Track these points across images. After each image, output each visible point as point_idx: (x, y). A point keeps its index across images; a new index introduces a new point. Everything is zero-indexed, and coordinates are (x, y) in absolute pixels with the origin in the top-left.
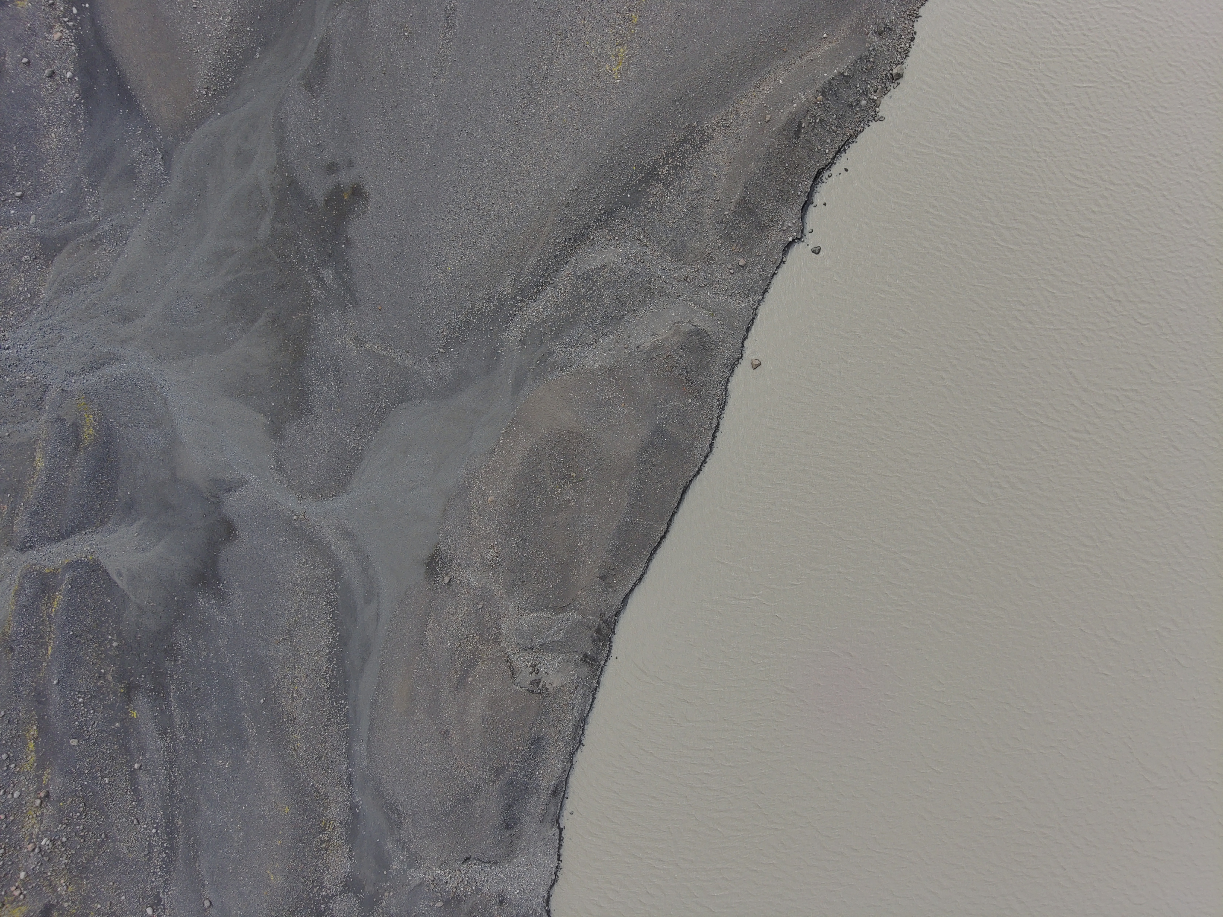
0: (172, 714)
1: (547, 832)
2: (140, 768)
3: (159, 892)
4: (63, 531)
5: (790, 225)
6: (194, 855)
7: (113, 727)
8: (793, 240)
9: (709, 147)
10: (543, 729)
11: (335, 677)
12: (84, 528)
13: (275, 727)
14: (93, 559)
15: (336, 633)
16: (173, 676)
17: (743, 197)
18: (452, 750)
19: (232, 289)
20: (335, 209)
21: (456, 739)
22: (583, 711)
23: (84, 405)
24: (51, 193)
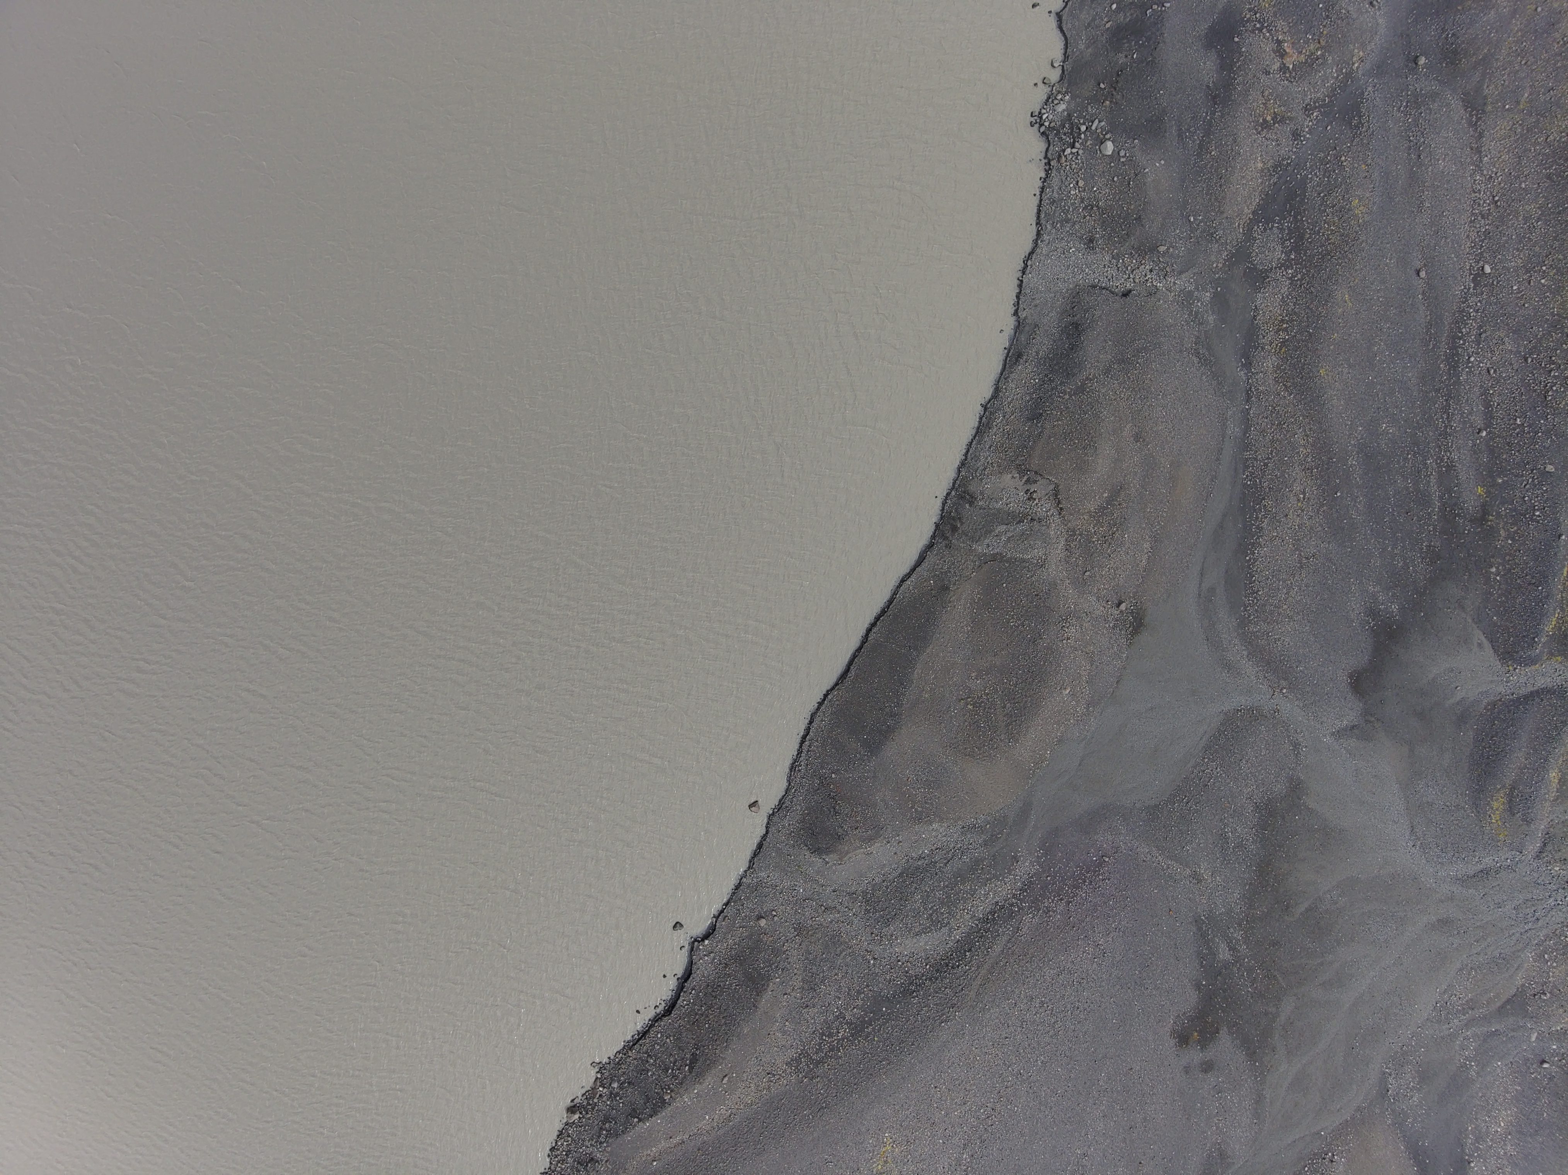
0: (1438, 487)
1: (1031, 313)
2: (1480, 431)
3: (1474, 289)
4: (1537, 700)
5: (706, 958)
6: (1431, 328)
7: (1505, 479)
8: (703, 940)
9: (792, 1053)
10: (1027, 430)
11: (1255, 510)
12: (1513, 700)
13: (1327, 464)
14: (1508, 666)
15: (1250, 559)
16: (1434, 529)
17: (758, 995)
18: (1132, 420)
19: (1328, 946)
20: (1209, 1023)
21: (1128, 431)
22: (979, 443)
23: (1501, 834)
24: (1511, 1062)
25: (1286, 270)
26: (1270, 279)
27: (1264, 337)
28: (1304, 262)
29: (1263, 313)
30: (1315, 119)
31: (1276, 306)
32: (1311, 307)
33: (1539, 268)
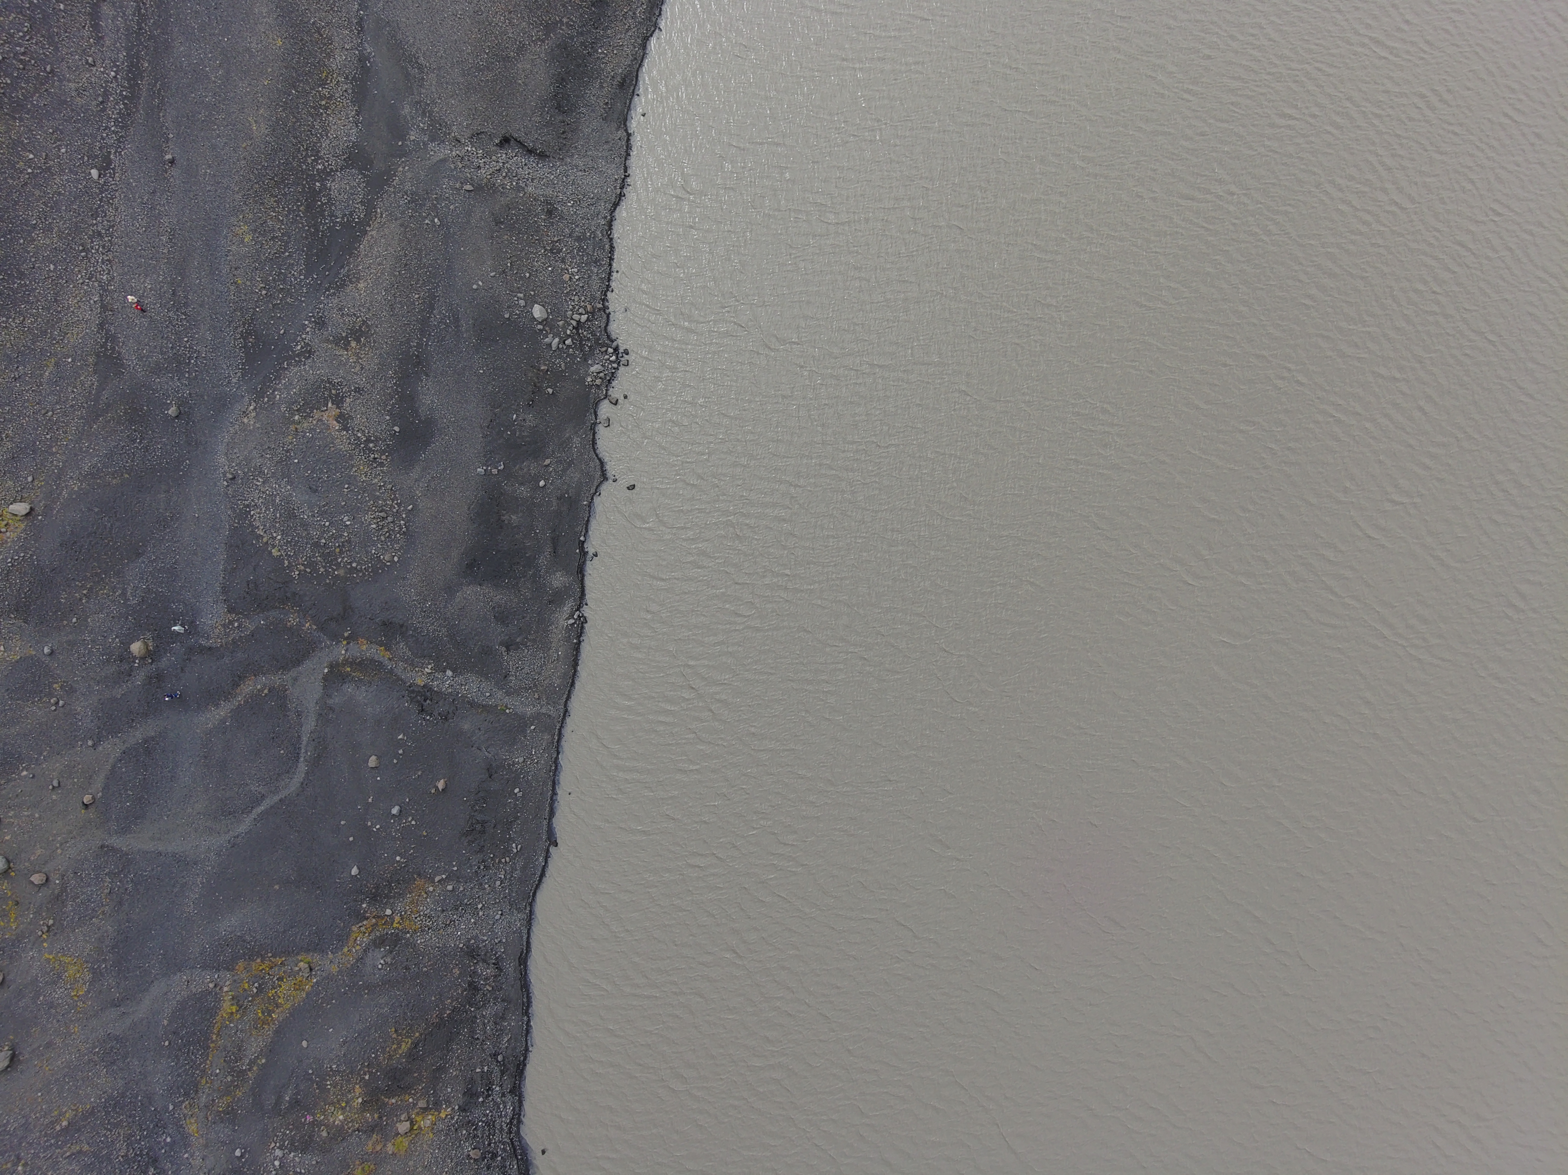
1: (611, 135)
3: (110, 152)
6: (159, 104)
25: (325, 167)
26: (343, 158)
27: (346, 91)
28: (305, 177)
29: (348, 118)
30: (298, 342)
31: (334, 125)
32: (294, 120)
33: (36, 171)
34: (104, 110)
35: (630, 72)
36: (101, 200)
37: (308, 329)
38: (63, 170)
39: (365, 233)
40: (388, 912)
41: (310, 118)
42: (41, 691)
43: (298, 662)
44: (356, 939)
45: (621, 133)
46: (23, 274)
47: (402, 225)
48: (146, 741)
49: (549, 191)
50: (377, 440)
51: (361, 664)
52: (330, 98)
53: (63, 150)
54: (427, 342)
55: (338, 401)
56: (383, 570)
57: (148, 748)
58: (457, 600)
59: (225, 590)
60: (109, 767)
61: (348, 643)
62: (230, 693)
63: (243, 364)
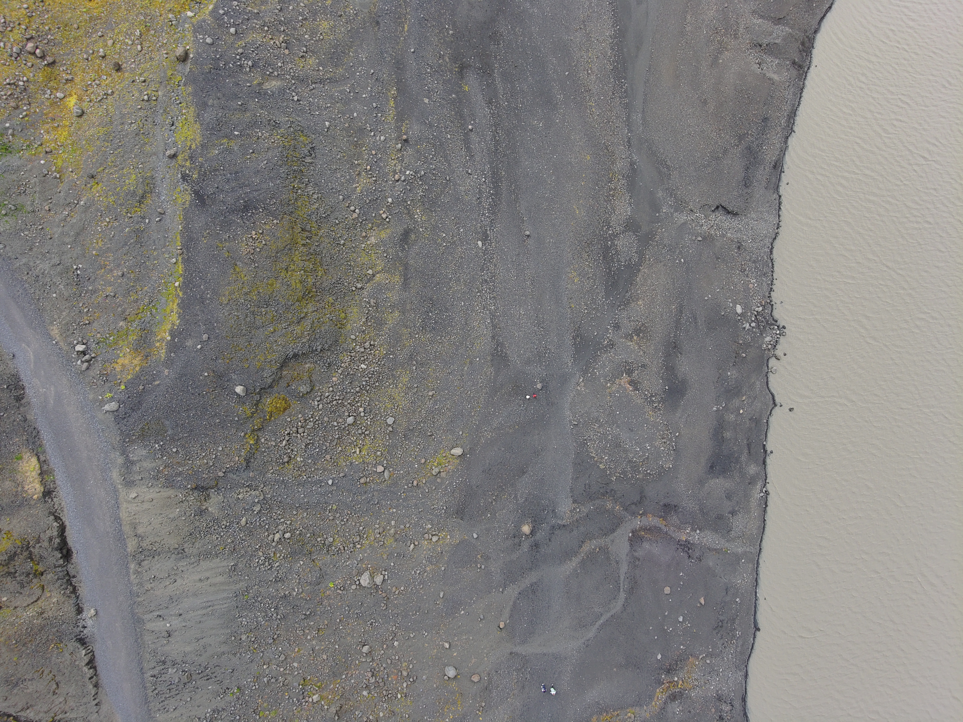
0: (496, 86)
1: (770, 197)
2: (472, 130)
3: (487, 229)
6: (515, 198)
7: (450, 97)
10: (769, 110)
11: (617, 61)
13: (576, 94)
16: (497, 57)
18: (709, 116)
21: (712, 107)
25: (613, 232)
26: (623, 225)
27: (623, 184)
28: (602, 239)
29: (626, 201)
30: (605, 338)
31: (618, 206)
32: (598, 205)
33: (448, 244)
34: (480, 203)
35: (779, 159)
36: (485, 260)
37: (610, 331)
38: (462, 243)
39: (639, 270)
40: (676, 679)
41: (605, 203)
42: (471, 561)
43: (613, 531)
44: (658, 697)
45: (775, 196)
46: (447, 309)
47: (664, 265)
48: (532, 585)
49: (739, 235)
50: (655, 395)
51: (649, 530)
52: (615, 190)
53: (462, 230)
54: (680, 334)
55: (629, 372)
56: (664, 473)
57: (533, 589)
58: (706, 488)
59: (572, 490)
60: (511, 603)
61: (641, 517)
62: (577, 552)
63: (574, 354)
